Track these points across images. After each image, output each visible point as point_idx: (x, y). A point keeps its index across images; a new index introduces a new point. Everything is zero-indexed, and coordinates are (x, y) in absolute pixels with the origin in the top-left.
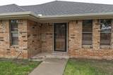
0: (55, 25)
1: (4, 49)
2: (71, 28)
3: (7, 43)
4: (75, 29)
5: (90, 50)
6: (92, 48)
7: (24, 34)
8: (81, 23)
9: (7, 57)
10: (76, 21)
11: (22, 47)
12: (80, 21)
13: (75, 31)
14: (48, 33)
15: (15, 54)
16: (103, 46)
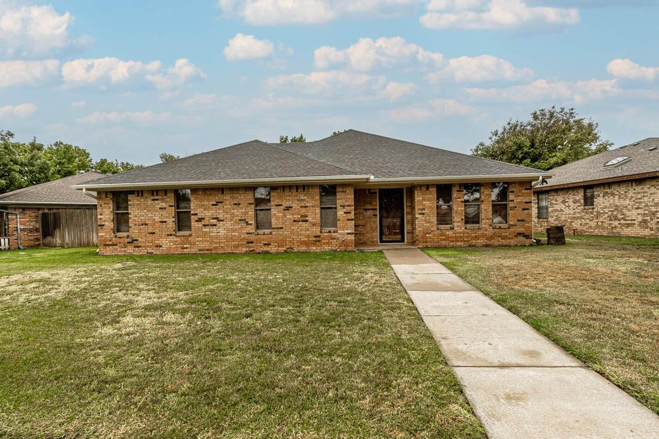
0: (380, 190)
1: (308, 236)
2: (418, 197)
3: (314, 225)
4: (424, 199)
5: (450, 233)
6: (452, 229)
7: (347, 209)
8: (433, 190)
9: (313, 248)
10: (427, 186)
11: (345, 231)
12: (433, 185)
13: (426, 203)
14: (369, 207)
15: (328, 244)
16: (469, 226)
